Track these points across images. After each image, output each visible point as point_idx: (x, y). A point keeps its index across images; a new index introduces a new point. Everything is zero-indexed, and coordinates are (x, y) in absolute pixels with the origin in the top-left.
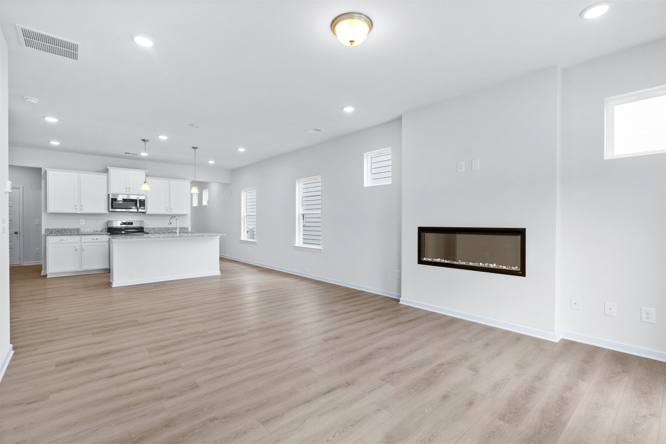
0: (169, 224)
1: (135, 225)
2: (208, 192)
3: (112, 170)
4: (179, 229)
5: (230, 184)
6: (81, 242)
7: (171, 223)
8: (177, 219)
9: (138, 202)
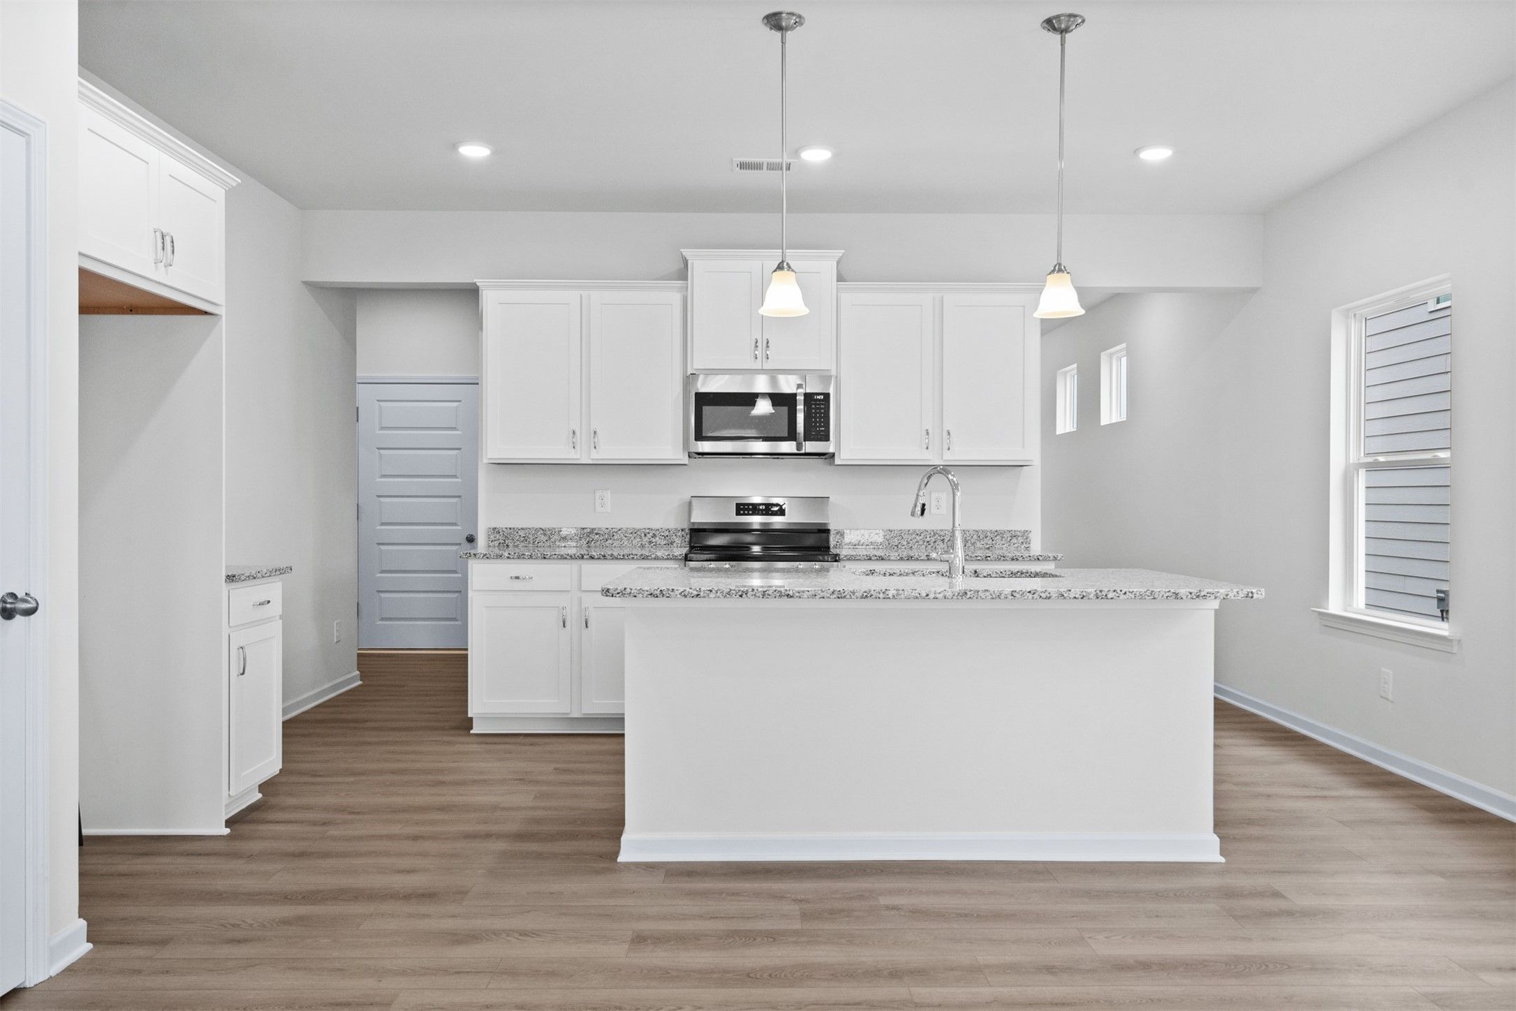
0: (913, 514)
1: (793, 517)
2: (1124, 360)
3: (700, 265)
4: (965, 541)
5: (1254, 291)
6: (580, 589)
7: (924, 505)
8: (955, 487)
9: (800, 407)
